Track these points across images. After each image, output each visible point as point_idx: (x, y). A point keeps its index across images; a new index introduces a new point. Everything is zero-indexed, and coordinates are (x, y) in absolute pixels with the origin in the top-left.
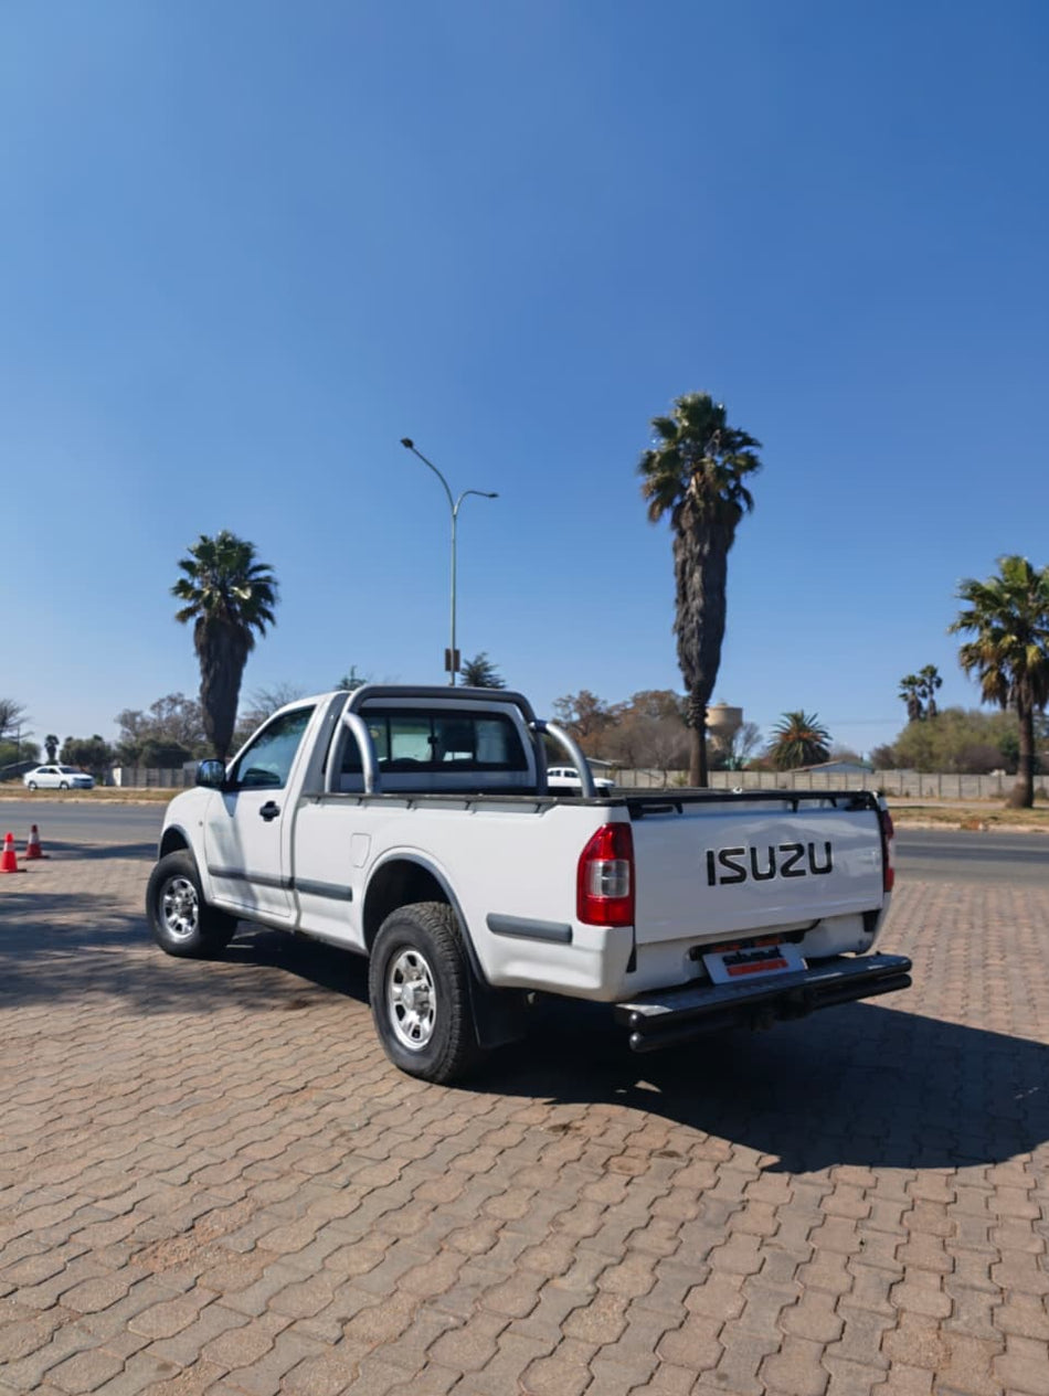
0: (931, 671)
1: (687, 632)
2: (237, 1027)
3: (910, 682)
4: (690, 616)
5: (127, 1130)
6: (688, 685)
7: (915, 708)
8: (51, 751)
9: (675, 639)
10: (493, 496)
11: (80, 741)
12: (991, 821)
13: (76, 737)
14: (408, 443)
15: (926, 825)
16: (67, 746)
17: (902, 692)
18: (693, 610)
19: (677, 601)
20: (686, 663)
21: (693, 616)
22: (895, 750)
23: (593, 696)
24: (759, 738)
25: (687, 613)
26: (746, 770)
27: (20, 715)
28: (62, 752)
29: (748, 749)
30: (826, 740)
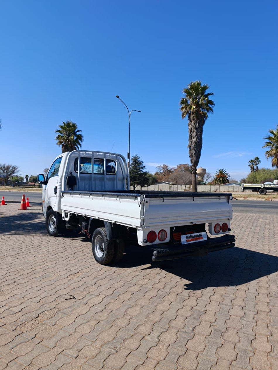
0: (257, 158)
1: (192, 147)
2: (62, 254)
3: (252, 161)
4: (192, 144)
5: (25, 285)
6: (192, 162)
7: (253, 169)
8: (27, 179)
9: (188, 150)
10: (140, 111)
11: (34, 176)
12: (273, 198)
13: (33, 175)
14: (118, 97)
15: (255, 199)
16: (31, 178)
17: (249, 164)
18: (193, 142)
19: (189, 139)
20: (191, 156)
21: (193, 143)
22: (246, 180)
23: (167, 166)
24: (211, 176)
25: (192, 143)
26: (207, 185)
27: (18, 169)
28: (29, 179)
29: (208, 179)
30: (228, 177)
